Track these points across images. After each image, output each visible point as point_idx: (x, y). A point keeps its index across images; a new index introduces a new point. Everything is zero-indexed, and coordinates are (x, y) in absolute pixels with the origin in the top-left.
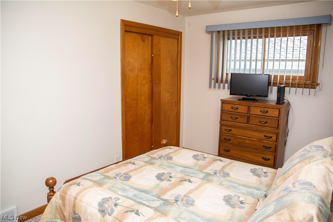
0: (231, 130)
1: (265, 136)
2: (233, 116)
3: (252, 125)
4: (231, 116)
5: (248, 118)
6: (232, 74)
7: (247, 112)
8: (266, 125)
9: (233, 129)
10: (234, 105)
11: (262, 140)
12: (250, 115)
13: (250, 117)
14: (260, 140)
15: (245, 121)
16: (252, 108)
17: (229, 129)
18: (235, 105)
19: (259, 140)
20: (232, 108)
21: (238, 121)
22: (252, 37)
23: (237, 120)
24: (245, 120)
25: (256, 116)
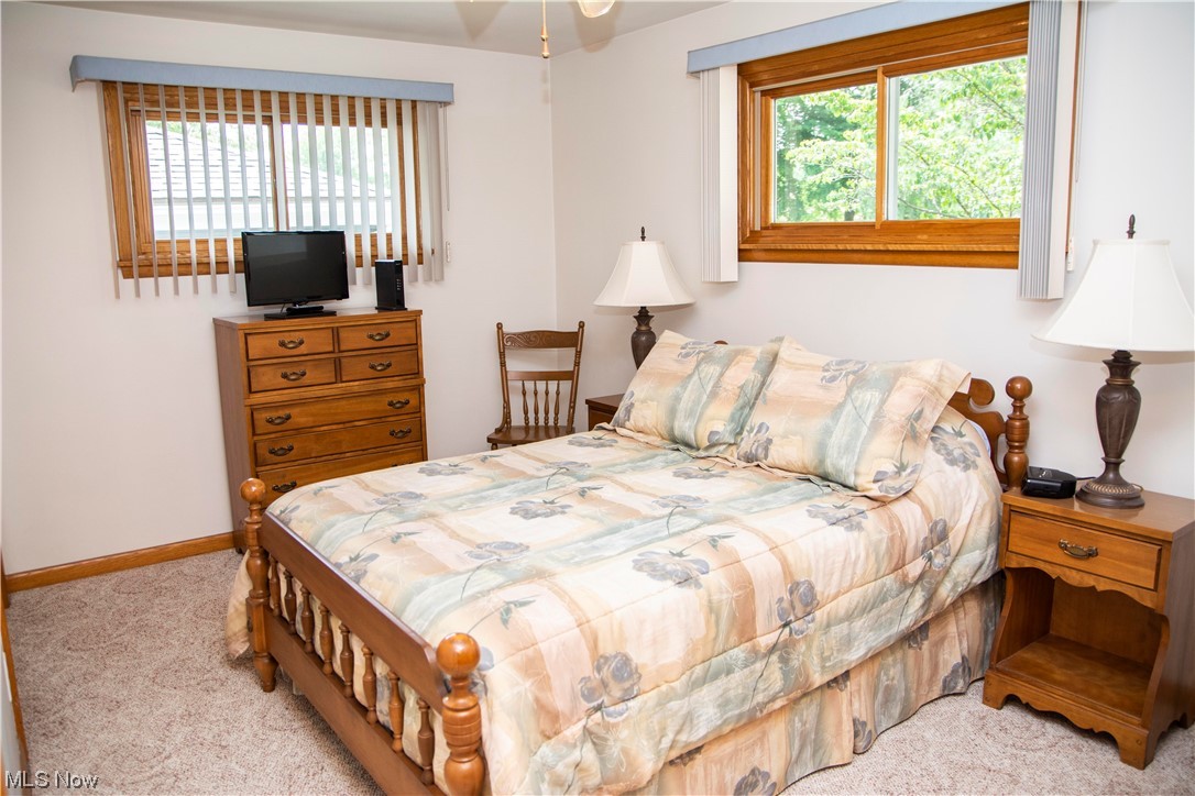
0: (288, 417)
1: (391, 404)
2: (289, 371)
3: (351, 383)
4: (284, 371)
5: (338, 366)
6: (246, 236)
7: (331, 349)
8: (390, 371)
9: (294, 411)
10: (287, 334)
11: (383, 419)
12: (341, 355)
13: (343, 360)
14: (379, 419)
15: (329, 375)
16: (343, 334)
17: (282, 413)
18: (292, 334)
19: (375, 421)
20: (282, 344)
21: (308, 382)
22: (222, 117)
23: (306, 380)
24: (327, 374)
25: (359, 352)
